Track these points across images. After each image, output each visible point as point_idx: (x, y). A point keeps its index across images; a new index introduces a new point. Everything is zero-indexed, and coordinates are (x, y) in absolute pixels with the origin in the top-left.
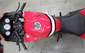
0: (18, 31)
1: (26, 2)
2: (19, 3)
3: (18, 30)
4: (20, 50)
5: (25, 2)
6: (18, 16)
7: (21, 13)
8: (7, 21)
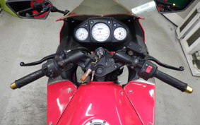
0: (84, 62)
1: (190, 92)
2: (181, 69)
3: (88, 60)
4: (23, 64)
5: (189, 88)
6: (136, 61)
7: (148, 71)
8: (120, 34)
